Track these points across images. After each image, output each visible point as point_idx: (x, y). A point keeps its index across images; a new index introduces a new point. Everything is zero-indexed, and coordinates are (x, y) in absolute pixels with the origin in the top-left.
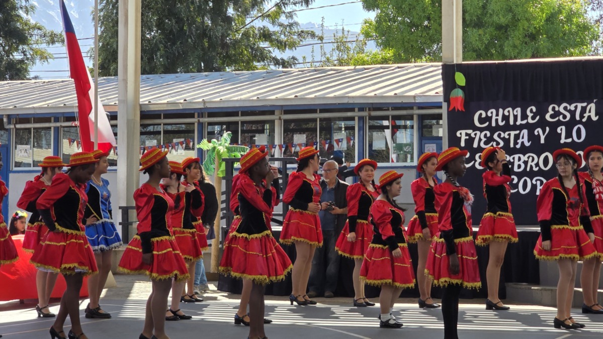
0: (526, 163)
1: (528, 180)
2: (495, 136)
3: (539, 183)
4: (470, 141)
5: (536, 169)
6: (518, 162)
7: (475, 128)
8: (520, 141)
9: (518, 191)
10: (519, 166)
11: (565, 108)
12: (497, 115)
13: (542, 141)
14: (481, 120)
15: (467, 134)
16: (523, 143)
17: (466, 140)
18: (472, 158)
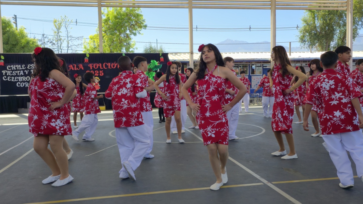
0: (22, 79)
1: (23, 83)
2: (13, 72)
3: (26, 84)
4: (6, 73)
5: (25, 80)
6: (20, 79)
7: (7, 70)
8: (20, 74)
9: (21, 86)
10: (21, 80)
11: (33, 65)
12: (14, 67)
13: (27, 74)
14: (9, 68)
15: (5, 72)
16: (21, 74)
17: (5, 73)
18: (7, 78)
